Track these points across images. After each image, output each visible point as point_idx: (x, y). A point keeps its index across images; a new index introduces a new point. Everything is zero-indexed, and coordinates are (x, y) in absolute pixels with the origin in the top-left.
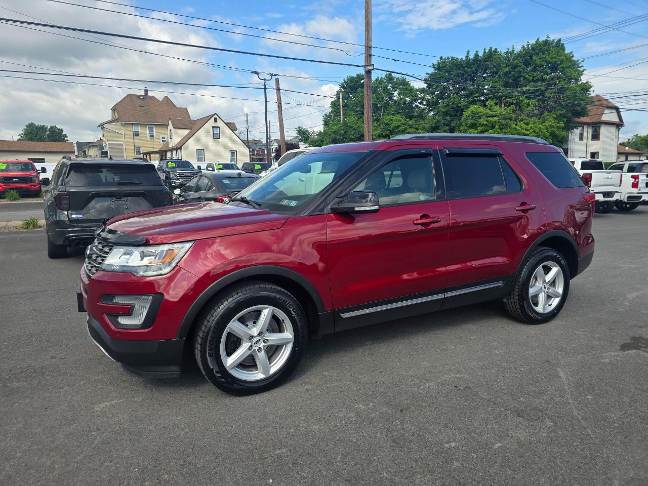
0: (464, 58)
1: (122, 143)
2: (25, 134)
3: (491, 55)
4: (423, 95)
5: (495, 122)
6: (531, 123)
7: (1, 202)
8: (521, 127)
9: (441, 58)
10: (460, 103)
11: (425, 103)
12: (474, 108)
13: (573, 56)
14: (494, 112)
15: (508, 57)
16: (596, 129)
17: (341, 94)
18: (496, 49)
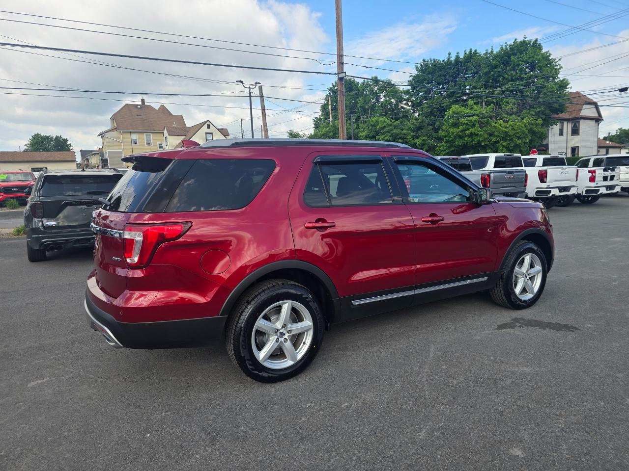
0: (446, 60)
1: (121, 150)
2: (31, 144)
3: (471, 56)
4: (407, 96)
5: (475, 121)
6: (510, 120)
7: (2, 210)
8: (500, 125)
9: (424, 60)
10: (443, 103)
11: (410, 104)
12: (455, 108)
13: (550, 55)
14: (474, 111)
15: (487, 58)
16: (575, 125)
17: (330, 98)
18: (476, 51)
